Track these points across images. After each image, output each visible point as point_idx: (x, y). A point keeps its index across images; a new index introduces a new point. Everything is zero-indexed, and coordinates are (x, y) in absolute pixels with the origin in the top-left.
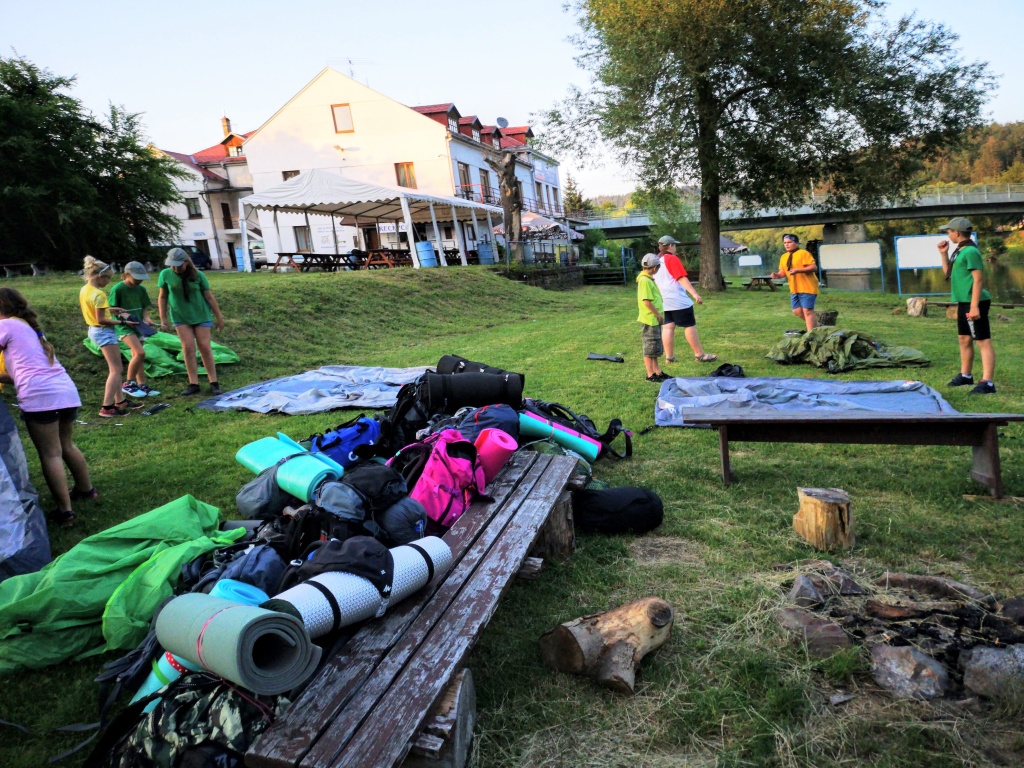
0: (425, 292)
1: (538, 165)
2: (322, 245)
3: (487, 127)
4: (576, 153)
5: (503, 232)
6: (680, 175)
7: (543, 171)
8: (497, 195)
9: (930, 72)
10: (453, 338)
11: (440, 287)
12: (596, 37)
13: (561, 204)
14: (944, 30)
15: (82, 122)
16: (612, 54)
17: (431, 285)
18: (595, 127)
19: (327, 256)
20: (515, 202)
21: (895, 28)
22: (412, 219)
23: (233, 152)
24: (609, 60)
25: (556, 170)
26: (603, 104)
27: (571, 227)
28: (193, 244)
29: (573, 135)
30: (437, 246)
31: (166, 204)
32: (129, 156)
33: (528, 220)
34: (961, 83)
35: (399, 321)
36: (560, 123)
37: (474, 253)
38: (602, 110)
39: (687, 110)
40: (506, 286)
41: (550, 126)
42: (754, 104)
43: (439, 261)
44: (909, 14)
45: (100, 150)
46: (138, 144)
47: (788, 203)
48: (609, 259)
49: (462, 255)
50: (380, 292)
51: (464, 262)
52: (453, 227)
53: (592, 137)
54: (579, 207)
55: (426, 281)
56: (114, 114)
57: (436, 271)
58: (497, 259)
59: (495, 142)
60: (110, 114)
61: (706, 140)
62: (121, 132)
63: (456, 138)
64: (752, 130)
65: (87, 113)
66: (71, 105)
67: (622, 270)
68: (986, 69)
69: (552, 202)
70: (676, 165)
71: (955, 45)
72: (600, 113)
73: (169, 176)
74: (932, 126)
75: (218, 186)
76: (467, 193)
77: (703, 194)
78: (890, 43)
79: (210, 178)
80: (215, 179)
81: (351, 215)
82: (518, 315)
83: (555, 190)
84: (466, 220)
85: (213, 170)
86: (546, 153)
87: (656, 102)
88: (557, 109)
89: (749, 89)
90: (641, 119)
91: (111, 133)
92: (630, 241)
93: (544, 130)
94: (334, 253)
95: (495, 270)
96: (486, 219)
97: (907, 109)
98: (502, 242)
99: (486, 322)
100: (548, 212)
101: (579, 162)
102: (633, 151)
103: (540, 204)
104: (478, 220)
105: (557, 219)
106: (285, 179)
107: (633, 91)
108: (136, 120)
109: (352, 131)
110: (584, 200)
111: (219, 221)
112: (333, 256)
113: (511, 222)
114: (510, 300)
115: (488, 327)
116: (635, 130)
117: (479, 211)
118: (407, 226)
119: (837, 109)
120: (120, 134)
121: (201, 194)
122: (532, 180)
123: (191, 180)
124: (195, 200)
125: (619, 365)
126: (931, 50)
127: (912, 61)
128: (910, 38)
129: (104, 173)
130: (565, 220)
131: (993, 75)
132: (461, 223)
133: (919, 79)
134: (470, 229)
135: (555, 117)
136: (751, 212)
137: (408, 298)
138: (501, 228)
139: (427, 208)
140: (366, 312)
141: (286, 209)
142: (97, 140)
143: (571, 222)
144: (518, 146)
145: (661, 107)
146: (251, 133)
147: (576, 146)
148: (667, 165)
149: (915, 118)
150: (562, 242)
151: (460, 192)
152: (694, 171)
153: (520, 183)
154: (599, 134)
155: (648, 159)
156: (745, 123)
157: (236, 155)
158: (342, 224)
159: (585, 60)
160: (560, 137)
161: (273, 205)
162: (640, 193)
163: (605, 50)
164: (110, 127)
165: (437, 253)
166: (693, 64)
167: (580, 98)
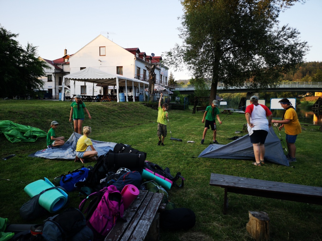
0: (119, 111)
1: (162, 69)
2: (89, 93)
3: (148, 56)
4: (175, 66)
5: (148, 90)
6: (207, 74)
7: (163, 71)
8: (148, 78)
9: (289, 44)
10: (126, 129)
11: (124, 109)
12: (186, 28)
13: (168, 82)
14: (296, 31)
15: (18, 49)
16: (191, 34)
17: (121, 108)
18: (182, 58)
19: (90, 96)
20: (153, 81)
21: (281, 29)
22: (119, 85)
23: (66, 60)
24: (190, 36)
25: (168, 71)
26: (186, 50)
27: (170, 90)
28: (47, 90)
29: (174, 60)
30: (126, 94)
31: (40, 77)
32: (31, 60)
33: (156, 87)
34: (298, 48)
35: (108, 121)
36: (171, 56)
37: (138, 97)
38: (185, 52)
39: (211, 53)
40: (146, 110)
41: (168, 57)
42: (233, 52)
43: (126, 100)
44: (286, 25)
45: (21, 58)
46: (35, 56)
47: (239, 85)
48: (180, 101)
49: (134, 98)
50: (104, 110)
51: (134, 101)
52: (132, 88)
53: (180, 61)
54: (173, 83)
55: (120, 107)
56: (29, 46)
57: (124, 103)
58: (145, 100)
59: (150, 61)
60: (27, 46)
61: (216, 63)
62: (30, 52)
63: (137, 59)
64: (231, 61)
65: (20, 46)
66: (15, 43)
67: (184, 105)
68: (307, 44)
69: (165, 81)
70: (205, 71)
71: (298, 36)
72: (184, 53)
73: (43, 67)
74: (287, 62)
75: (59, 71)
76: (138, 77)
77: (213, 81)
78: (279, 34)
79: (57, 68)
80: (59, 69)
81: (100, 83)
82: (149, 120)
83: (166, 77)
84: (137, 86)
85: (59, 66)
86: (165, 65)
87: (202, 50)
88: (171, 51)
89: (232, 47)
90: (197, 55)
91: (26, 52)
92: (187, 95)
93: (166, 58)
94: (92, 95)
95: (143, 104)
96: (143, 86)
97: (280, 56)
98: (147, 93)
99: (137, 123)
100: (163, 85)
101: (175, 69)
102: (193, 66)
103: (161, 82)
104: (140, 86)
105: (166, 87)
106: (81, 70)
107: (196, 47)
108: (35, 48)
109: (105, 55)
110: (175, 81)
111: (57, 83)
112: (91, 96)
113: (151, 88)
114: (147, 114)
115: (138, 124)
116: (194, 59)
117: (141, 84)
118: (117, 87)
119: (259, 55)
120: (29, 53)
121: (53, 73)
122: (160, 74)
123: (50, 69)
124: (51, 75)
125: (180, 142)
126: (291, 37)
127: (284, 40)
128: (285, 33)
129: (21, 66)
130: (168, 87)
131: (309, 46)
132: (135, 87)
133: (285, 46)
134: (138, 89)
135: (170, 54)
136: (227, 88)
137: (113, 113)
138: (147, 89)
139: (125, 82)
140: (98, 118)
141: (79, 80)
142: (22, 55)
143: (170, 88)
144: (157, 63)
145: (203, 52)
146: (73, 55)
147: (175, 64)
148: (203, 71)
149: (282, 59)
150: (166, 95)
151: (136, 77)
152: (211, 73)
153: (156, 75)
154: (183, 60)
155: (197, 69)
156: (229, 58)
157: (67, 61)
158: (97, 85)
159: (182, 36)
160: (170, 60)
161: (74, 78)
162: (193, 80)
163: (189, 33)
164: (26, 50)
165: (125, 97)
166: (216, 38)
167: (178, 48)
